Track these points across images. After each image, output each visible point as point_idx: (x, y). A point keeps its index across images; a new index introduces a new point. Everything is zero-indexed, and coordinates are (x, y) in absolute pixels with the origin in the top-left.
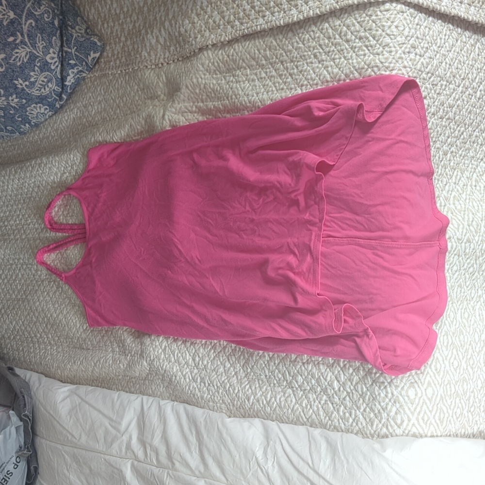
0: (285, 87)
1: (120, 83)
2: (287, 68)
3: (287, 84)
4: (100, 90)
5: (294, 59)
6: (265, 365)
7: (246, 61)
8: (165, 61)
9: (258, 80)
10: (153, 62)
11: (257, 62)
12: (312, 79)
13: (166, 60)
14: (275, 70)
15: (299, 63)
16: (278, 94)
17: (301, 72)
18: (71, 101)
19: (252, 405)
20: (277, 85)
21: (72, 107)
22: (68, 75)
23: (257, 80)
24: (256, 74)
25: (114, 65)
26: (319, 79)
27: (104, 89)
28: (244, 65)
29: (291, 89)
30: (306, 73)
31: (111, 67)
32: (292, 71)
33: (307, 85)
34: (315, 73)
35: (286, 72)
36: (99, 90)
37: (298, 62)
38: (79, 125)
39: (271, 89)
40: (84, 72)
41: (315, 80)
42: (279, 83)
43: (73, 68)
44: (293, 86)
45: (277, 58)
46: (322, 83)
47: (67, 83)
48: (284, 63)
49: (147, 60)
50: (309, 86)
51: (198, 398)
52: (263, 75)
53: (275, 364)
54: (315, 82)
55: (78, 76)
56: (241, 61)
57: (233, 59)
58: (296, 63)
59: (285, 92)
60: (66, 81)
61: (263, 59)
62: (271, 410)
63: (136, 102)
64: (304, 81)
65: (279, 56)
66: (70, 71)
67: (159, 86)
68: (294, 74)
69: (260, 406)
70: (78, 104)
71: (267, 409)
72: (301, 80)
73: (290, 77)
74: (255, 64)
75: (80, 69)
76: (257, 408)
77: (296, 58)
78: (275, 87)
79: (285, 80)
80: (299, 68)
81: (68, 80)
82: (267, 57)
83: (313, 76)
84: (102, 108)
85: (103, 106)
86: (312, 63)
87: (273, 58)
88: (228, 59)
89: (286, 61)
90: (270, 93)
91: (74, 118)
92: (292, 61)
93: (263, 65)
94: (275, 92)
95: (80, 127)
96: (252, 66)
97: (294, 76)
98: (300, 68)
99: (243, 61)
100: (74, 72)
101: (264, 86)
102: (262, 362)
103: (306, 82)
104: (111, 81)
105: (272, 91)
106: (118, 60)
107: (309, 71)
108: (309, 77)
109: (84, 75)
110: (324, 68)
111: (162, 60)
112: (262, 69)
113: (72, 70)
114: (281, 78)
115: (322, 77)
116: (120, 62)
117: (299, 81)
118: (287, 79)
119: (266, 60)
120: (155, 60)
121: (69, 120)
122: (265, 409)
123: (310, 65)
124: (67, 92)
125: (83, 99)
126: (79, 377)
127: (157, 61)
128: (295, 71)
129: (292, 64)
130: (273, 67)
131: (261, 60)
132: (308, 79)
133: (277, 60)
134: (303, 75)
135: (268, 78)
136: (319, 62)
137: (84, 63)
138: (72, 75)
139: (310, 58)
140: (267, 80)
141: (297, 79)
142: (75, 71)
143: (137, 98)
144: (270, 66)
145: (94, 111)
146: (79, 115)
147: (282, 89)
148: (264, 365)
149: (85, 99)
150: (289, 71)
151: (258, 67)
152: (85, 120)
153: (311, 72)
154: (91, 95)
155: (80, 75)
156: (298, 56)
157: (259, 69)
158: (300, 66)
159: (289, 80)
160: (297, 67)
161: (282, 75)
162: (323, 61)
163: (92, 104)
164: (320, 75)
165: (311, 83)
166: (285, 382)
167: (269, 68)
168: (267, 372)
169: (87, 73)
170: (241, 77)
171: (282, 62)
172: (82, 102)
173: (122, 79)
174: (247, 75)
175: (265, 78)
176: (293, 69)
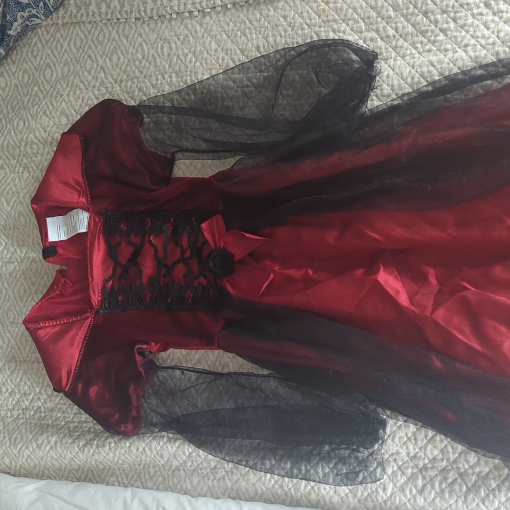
0: (434, 48)
1: (107, 34)
2: (436, 22)
3: (437, 44)
4: (69, 45)
5: (450, 9)
6: (409, 439)
7: (359, 10)
8: (196, 8)
9: (382, 39)
10: (176, 9)
11: (379, 13)
12: (483, 37)
13: (198, 5)
14: (413, 25)
15: (458, 15)
16: (422, 58)
17: (462, 27)
18: (9, 61)
19: (391, 496)
20: (419, 45)
21: (14, 70)
22: (16, 21)
23: (379, 40)
24: (377, 31)
25: (96, 10)
26: (498, 37)
27: (75, 43)
28: (355, 16)
29: (446, 50)
30: (471, 29)
31: (91, 13)
32: (445, 26)
33: (474, 45)
34: (488, 29)
35: (433, 27)
36: (65, 45)
37: (455, 13)
38: (25, 96)
39: (408, 52)
40: (38, 18)
41: (489, 38)
42: (422, 43)
43: (23, 10)
44: (449, 46)
45: (415, 7)
46: (503, 42)
47: (11, 32)
48: (430, 14)
49: (166, 7)
50: (479, 47)
51: (290, 489)
52: (391, 32)
53: (426, 436)
54: (491, 41)
55: (27, 22)
56: (350, 10)
57: (336, 8)
58: (452, 14)
59: (436, 55)
60: (10, 30)
61: (390, 8)
62: (425, 500)
63: (137, 62)
64: (469, 40)
65: (419, 6)
66: (19, 14)
67: (189, 41)
68: (450, 29)
69: (406, 496)
70: (25, 65)
71: (418, 500)
72: (464, 38)
73: (441, 34)
74: (375, 15)
75: (34, 12)
76: (400, 500)
77: (453, 7)
78: (416, 48)
79: (433, 38)
80: (459, 21)
81: (14, 27)
82: (399, 5)
83: (486, 33)
84: (69, 71)
85: (72, 68)
86: (481, 14)
87: (408, 8)
88: (327, 7)
89: (433, 12)
90: (408, 58)
91: (16, 85)
92: (444, 12)
93: (390, 17)
94: (417, 55)
95: (26, 100)
96: (369, 18)
97: (449, 33)
98: (461, 22)
99: (355, 9)
100: (23, 17)
101: (395, 48)
102: (403, 435)
103: (473, 42)
104: (90, 32)
105: (411, 54)
106: (103, 4)
107: (478, 26)
108: (480, 34)
109: (38, 21)
110: (505, 22)
111: (189, 7)
112: (387, 23)
113: (22, 13)
114: (424, 37)
115: (502, 34)
116: (108, 7)
117: (460, 39)
118: (436, 36)
119: (395, 10)
120: (179, 5)
121: (7, 89)
122: (415, 500)
123: (479, 17)
124: (8, 45)
125: (35, 58)
126: (45, 466)
127: (182, 8)
128: (452, 25)
129: (445, 16)
130: (408, 21)
131: (387, 11)
132: (478, 37)
133: (416, 11)
134: (467, 32)
135: (401, 36)
136: (494, 14)
137: (41, 4)
138: (20, 21)
139: (478, 7)
140: (398, 40)
141: (455, 37)
142: (26, 14)
143: (140, 57)
144: (402, 19)
145: (55, 75)
146: (25, 81)
147: (429, 51)
148: (405, 439)
149: (38, 58)
150: (439, 25)
151: (379, 19)
152: (36, 88)
153: (482, 27)
154: (49, 52)
155: (31, 21)
156: (456, 4)
157: (382, 23)
158: (460, 18)
159: (441, 37)
160: (455, 20)
161: (427, 31)
162: (502, 12)
163: (52, 65)
164: (498, 32)
165: (483, 42)
166: (445, 461)
167: (401, 22)
168: (411, 447)
169: (43, 18)
170: (350, 35)
171: (425, 14)
172: (32, 63)
173: (111, 29)
174: (361, 32)
175: (394, 36)
176: (448, 23)
